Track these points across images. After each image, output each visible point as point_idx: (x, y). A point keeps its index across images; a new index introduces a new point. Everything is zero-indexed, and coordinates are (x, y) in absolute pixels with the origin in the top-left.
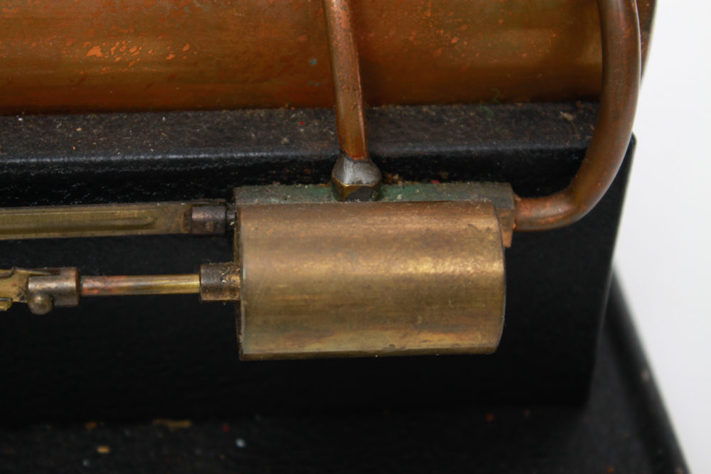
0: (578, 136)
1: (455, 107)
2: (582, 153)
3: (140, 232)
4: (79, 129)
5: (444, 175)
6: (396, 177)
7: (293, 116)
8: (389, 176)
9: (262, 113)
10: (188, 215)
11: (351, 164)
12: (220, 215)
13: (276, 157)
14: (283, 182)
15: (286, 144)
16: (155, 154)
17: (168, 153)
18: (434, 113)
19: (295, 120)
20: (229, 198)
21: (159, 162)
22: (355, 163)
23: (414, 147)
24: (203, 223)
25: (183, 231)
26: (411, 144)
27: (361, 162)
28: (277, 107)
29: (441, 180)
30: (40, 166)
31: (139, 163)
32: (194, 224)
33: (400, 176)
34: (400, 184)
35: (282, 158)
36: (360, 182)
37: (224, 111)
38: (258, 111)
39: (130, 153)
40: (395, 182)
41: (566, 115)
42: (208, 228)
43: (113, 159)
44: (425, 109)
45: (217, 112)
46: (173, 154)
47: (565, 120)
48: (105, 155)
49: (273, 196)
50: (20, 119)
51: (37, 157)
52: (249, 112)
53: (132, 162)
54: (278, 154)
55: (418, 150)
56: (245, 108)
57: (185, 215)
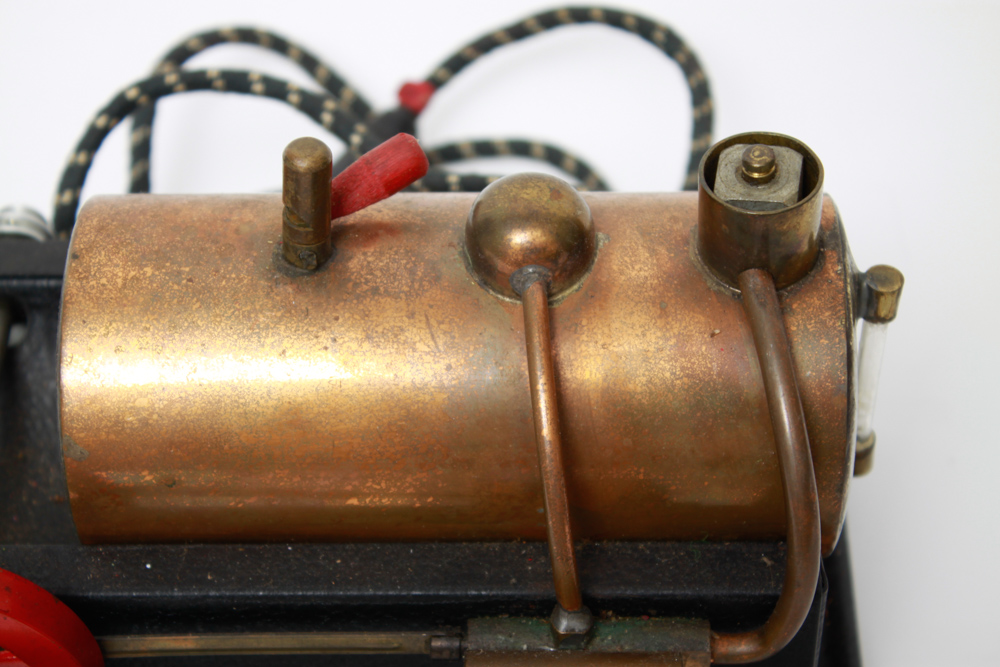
0: (772, 583)
1: (668, 544)
2: (775, 599)
3: (388, 652)
4: (339, 561)
5: (653, 612)
6: (610, 613)
7: (524, 552)
8: (604, 612)
9: (496, 546)
10: (428, 642)
11: (566, 614)
12: (456, 644)
13: (504, 596)
14: (511, 615)
15: (514, 584)
16: (401, 590)
17: (413, 589)
18: (648, 552)
19: (525, 555)
20: (465, 628)
21: (404, 597)
22: (569, 613)
23: (626, 590)
24: (440, 650)
25: (425, 652)
26: (622, 587)
27: (575, 612)
28: (510, 540)
29: (650, 616)
30: (304, 597)
31: (388, 597)
32: (433, 650)
33: (614, 611)
34: (614, 620)
35: (509, 597)
36: (573, 630)
37: (464, 544)
38: (493, 544)
39: (380, 589)
40: (608, 618)
41: (765, 559)
42: (445, 655)
43: (366, 593)
44: (641, 546)
45: (458, 545)
46: (416, 590)
47: (765, 564)
48: (359, 590)
49: (500, 632)
50: (290, 548)
51: (302, 590)
52: (486, 545)
53: (381, 597)
54: (507, 593)
55: (629, 592)
56: (482, 540)
57: (426, 642)
